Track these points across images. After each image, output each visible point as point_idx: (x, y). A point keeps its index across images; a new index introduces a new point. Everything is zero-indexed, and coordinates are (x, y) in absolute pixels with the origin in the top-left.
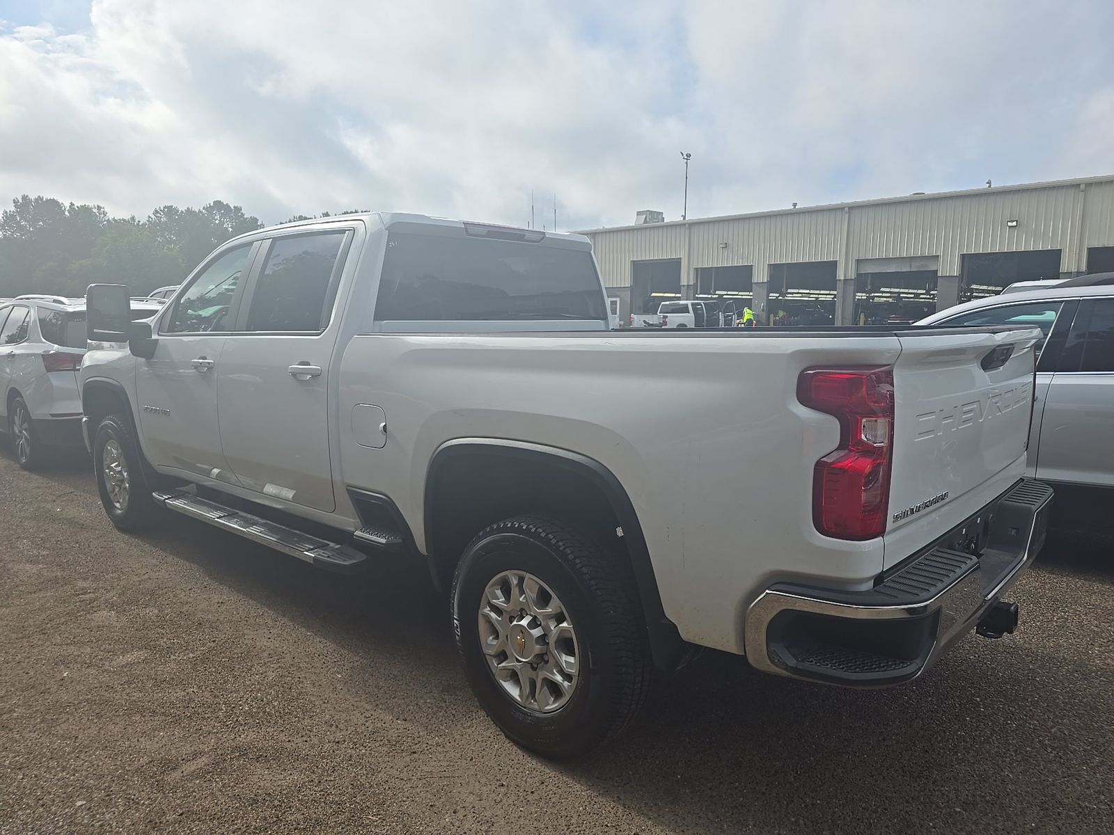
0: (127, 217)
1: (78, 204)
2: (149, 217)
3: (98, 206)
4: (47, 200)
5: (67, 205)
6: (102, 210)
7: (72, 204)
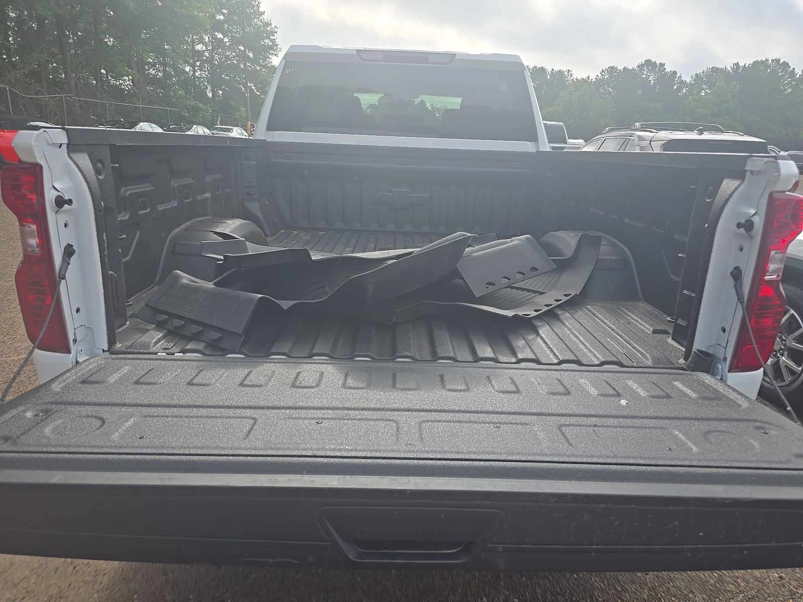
0: (585, 77)
1: (556, 69)
2: (597, 76)
3: (568, 70)
4: (539, 68)
5: (550, 70)
6: (570, 72)
7: (553, 70)
